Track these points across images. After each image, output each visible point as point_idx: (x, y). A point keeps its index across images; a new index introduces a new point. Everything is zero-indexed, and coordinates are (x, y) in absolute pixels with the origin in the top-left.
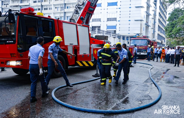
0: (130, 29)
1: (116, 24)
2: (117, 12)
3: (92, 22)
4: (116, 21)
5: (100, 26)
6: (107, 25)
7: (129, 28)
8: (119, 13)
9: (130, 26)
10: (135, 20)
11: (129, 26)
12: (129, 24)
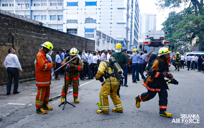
0: (111, 33)
1: (96, 27)
2: (96, 13)
3: (67, 23)
4: (96, 23)
5: (76, 28)
6: (85, 27)
7: (111, 31)
8: (98, 14)
9: (112, 29)
10: (117, 23)
11: (110, 29)
12: (111, 27)
